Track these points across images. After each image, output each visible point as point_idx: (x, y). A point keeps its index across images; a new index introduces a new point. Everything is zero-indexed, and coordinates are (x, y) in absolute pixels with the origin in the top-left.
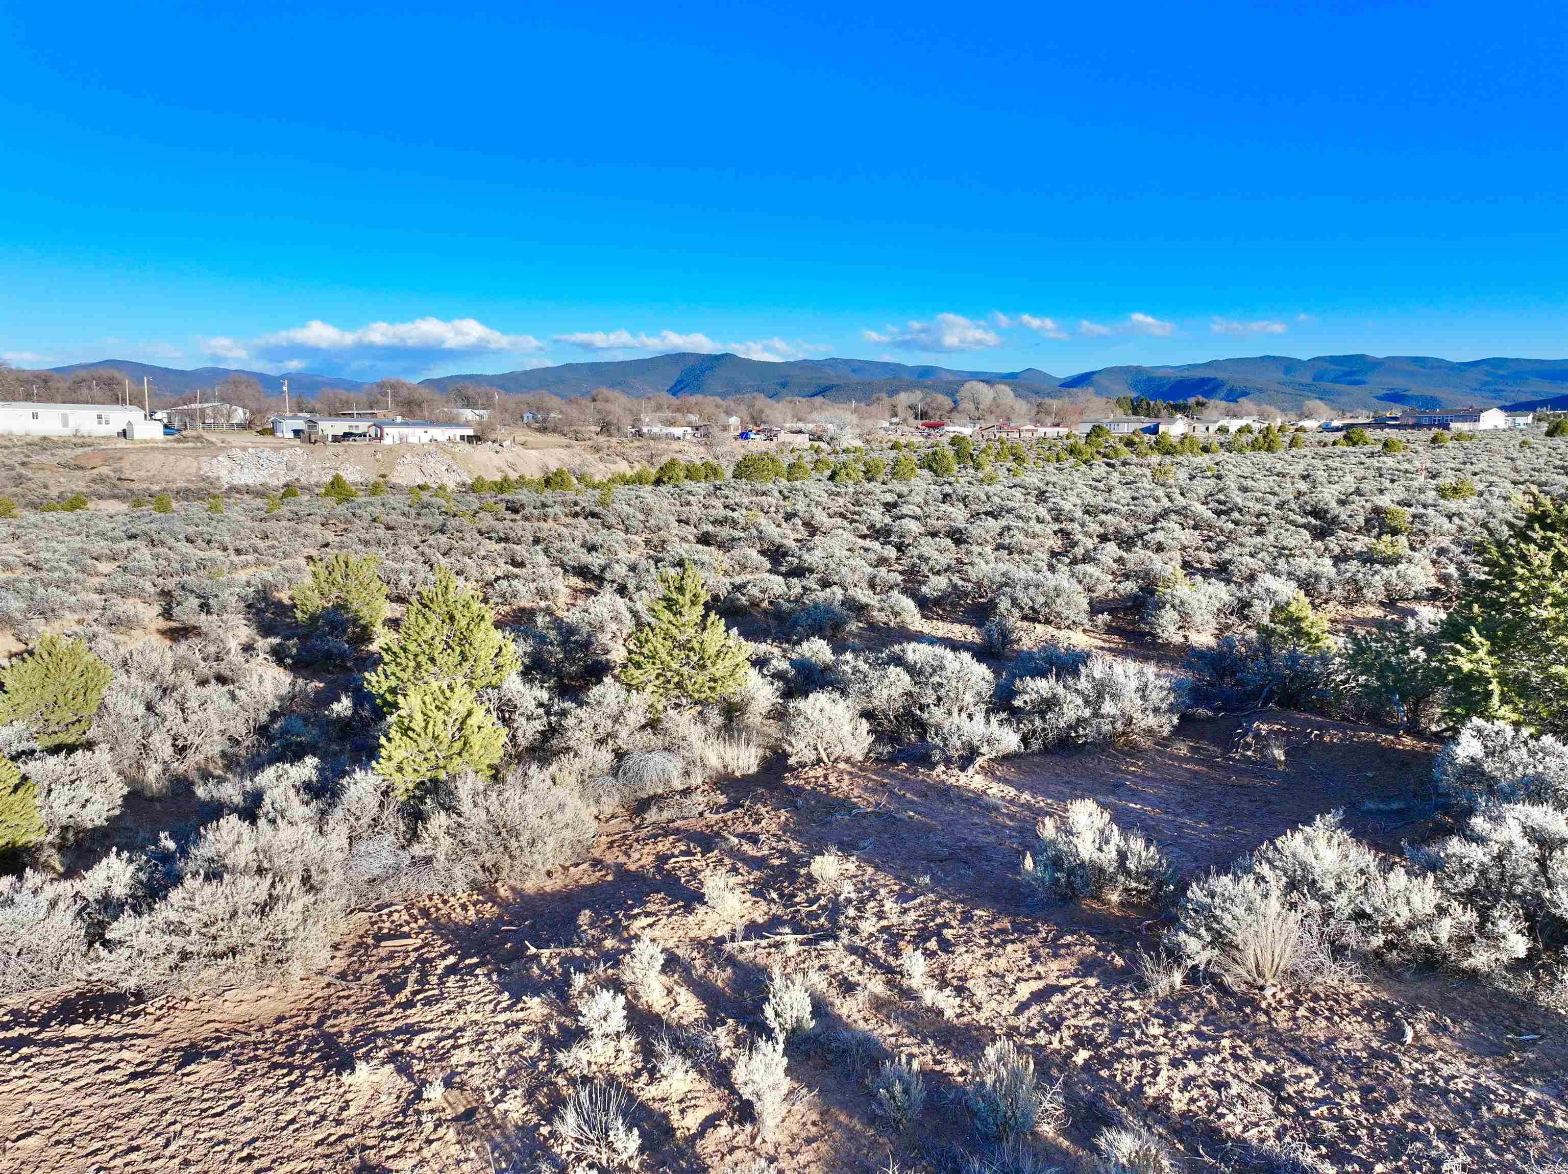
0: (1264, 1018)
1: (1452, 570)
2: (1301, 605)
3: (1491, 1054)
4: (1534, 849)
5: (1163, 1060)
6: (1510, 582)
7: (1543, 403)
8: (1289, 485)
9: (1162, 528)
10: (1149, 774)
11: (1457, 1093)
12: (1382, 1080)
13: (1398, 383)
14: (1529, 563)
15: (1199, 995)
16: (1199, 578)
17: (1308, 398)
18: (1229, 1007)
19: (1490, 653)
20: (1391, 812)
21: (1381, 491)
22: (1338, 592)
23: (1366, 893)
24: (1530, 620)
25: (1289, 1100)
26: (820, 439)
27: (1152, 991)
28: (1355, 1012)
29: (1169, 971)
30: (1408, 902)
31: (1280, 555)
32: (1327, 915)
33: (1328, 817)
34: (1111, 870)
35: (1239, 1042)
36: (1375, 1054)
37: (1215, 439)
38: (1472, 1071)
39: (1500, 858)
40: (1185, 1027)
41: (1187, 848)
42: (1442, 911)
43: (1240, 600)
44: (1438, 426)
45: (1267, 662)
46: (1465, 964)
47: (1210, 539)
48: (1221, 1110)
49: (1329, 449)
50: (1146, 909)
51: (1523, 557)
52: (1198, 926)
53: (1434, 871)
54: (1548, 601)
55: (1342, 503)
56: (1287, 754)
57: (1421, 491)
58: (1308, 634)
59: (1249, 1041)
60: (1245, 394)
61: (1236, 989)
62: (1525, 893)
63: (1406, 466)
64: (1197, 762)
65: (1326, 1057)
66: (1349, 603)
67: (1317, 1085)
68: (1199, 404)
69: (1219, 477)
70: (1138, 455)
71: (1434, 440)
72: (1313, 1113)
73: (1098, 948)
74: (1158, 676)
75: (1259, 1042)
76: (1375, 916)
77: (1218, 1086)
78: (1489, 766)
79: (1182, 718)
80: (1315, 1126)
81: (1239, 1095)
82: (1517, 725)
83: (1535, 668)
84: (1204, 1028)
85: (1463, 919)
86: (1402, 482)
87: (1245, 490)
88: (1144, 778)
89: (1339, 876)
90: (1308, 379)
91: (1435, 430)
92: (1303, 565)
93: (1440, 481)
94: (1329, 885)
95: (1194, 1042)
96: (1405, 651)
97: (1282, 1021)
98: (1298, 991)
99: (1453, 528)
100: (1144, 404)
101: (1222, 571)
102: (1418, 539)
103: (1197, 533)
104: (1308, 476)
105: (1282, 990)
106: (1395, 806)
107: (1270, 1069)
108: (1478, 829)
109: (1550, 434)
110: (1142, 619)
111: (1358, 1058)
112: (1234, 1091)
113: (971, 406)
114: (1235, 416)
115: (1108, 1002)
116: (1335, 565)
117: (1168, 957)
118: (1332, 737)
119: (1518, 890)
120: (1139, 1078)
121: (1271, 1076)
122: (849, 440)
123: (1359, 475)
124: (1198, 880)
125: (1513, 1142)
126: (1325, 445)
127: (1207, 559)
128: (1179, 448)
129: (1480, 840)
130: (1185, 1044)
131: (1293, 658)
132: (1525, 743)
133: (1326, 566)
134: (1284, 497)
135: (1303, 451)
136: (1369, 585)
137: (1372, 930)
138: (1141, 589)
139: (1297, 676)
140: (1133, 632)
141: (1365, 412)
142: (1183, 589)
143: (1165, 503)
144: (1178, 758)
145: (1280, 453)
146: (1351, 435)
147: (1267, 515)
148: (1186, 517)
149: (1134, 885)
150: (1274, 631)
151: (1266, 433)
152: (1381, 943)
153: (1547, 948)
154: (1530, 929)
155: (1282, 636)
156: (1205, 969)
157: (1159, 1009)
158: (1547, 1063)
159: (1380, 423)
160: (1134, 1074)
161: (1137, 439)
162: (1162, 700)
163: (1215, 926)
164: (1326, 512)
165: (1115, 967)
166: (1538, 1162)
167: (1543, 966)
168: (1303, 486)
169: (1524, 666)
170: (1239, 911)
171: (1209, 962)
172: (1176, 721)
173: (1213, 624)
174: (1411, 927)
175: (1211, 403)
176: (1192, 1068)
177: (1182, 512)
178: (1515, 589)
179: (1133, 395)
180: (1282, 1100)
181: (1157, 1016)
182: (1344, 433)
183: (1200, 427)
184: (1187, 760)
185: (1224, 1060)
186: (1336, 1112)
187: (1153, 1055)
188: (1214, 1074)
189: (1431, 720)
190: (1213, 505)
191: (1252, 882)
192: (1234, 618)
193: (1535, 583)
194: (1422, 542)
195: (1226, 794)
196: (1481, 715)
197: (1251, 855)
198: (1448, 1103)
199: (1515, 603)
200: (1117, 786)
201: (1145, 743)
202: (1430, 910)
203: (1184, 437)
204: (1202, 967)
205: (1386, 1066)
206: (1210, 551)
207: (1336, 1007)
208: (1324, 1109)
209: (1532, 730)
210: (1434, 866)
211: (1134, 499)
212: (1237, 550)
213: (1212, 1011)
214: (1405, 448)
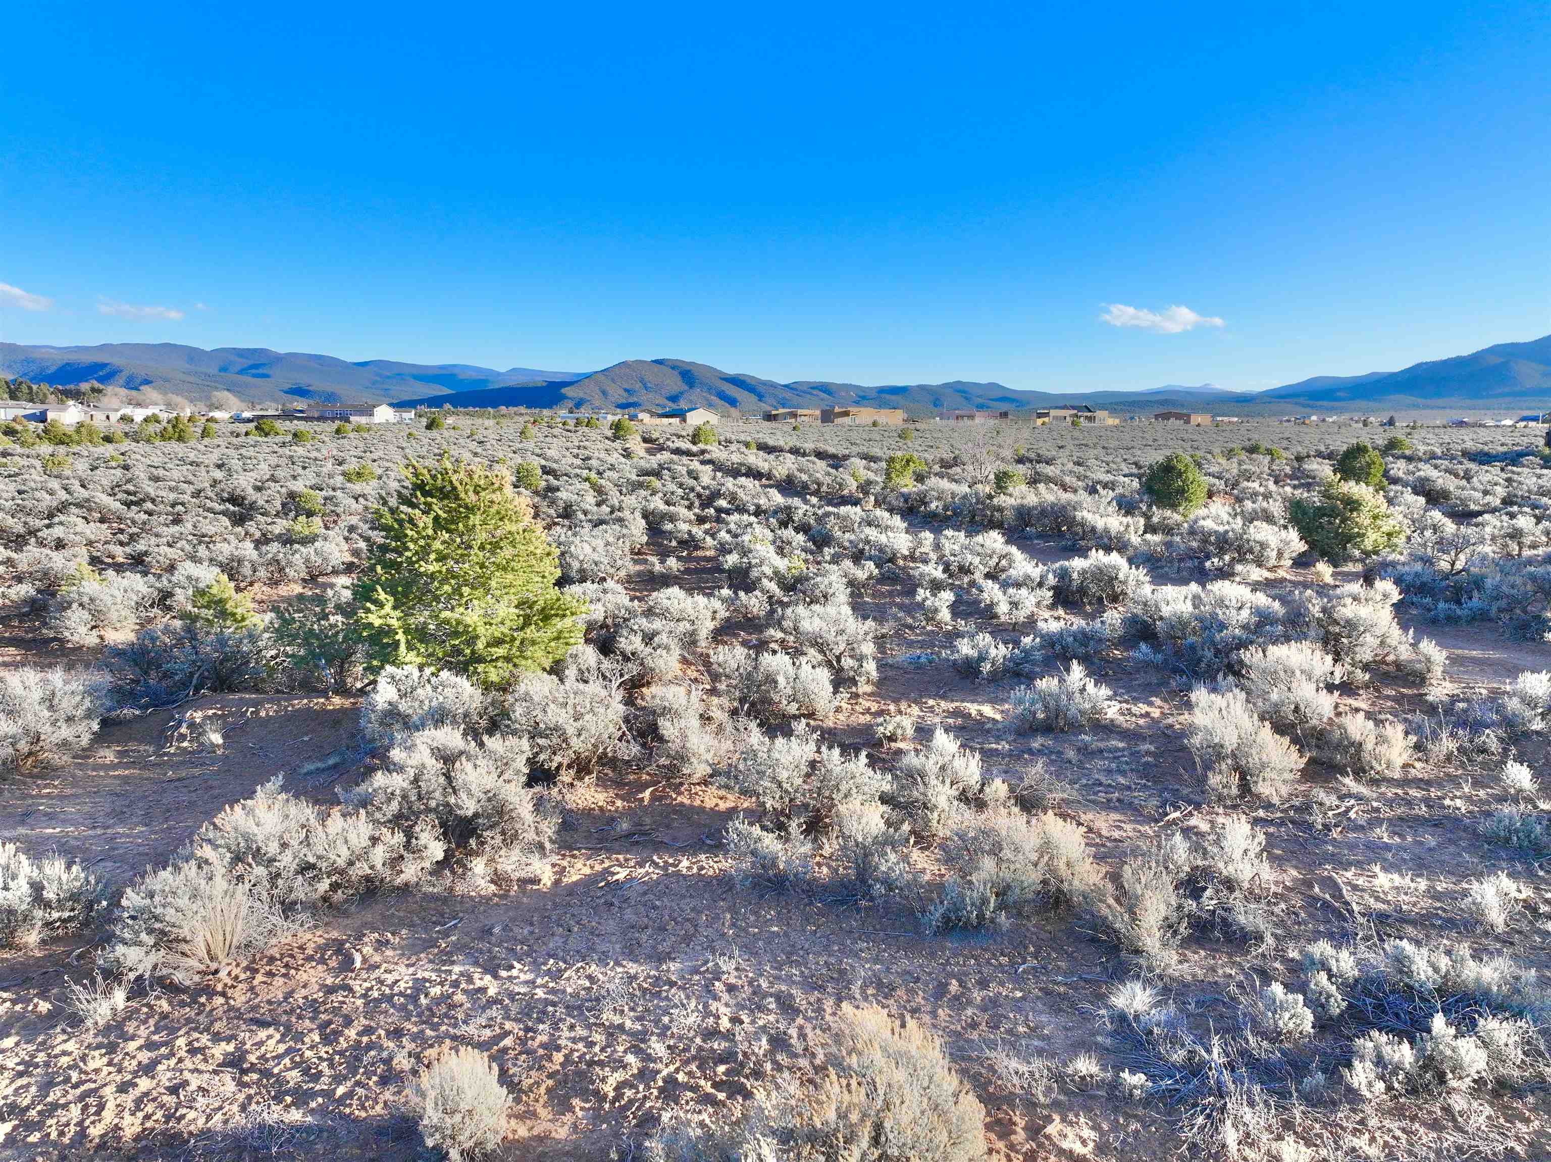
0: (220, 1000)
1: (362, 545)
2: (224, 587)
3: (424, 950)
4: (440, 765)
5: (109, 1091)
6: (404, 544)
7: (421, 402)
8: (204, 474)
9: (61, 523)
10: (68, 791)
11: (401, 994)
12: (335, 1011)
13: (303, 380)
14: (415, 525)
15: (148, 1005)
16: (111, 573)
17: (216, 389)
18: (183, 1004)
19: (395, 608)
20: (329, 768)
21: (294, 477)
22: (262, 573)
23: (309, 845)
24: (421, 575)
25: (253, 1068)
27: (89, 1023)
28: (310, 959)
29: (107, 992)
30: (346, 842)
31: (200, 543)
32: (274, 877)
33: (269, 785)
34: (24, 907)
35: (196, 1035)
36: (330, 990)
37: (118, 429)
38: (411, 970)
39: (416, 780)
40: (132, 1046)
41: (122, 859)
42: (374, 840)
43: (160, 591)
44: (341, 419)
45: (194, 647)
46: (398, 881)
47: (121, 531)
48: (182, 1111)
49: (242, 439)
50: (77, 938)
51: (411, 521)
52: (137, 933)
53: (365, 807)
54: (433, 556)
55: (258, 489)
56: (225, 737)
57: (330, 476)
58: (233, 615)
59: (207, 1030)
60: (147, 382)
61: (188, 983)
62: (438, 805)
63: (314, 454)
64: (127, 766)
65: (285, 1012)
66: (274, 583)
67: (278, 1042)
68: (93, 390)
69: (126, 468)
70: (23, 444)
71: (338, 431)
72: (276, 1071)
73: (14, 1002)
74: (66, 682)
75: (217, 1026)
76: (319, 865)
77: (173, 1090)
78: (403, 706)
79: (104, 723)
80: (280, 1081)
81: (199, 1088)
82: (421, 668)
83: (431, 617)
84: (156, 1038)
85: (392, 842)
86: (313, 468)
87: (156, 479)
88: (62, 797)
89: (281, 837)
90: (213, 370)
91: (338, 423)
92: (224, 550)
93: (345, 467)
94: (273, 848)
95: (145, 1057)
96: (325, 617)
97: (239, 998)
98: (254, 961)
99: (360, 508)
100: (24, 387)
101: (138, 562)
102: (332, 518)
103: (106, 525)
104: (223, 465)
105: (238, 965)
106: (331, 762)
107: (230, 1048)
108: (396, 759)
109: (429, 427)
110: (44, 624)
111: (315, 1000)
112: (193, 1087)
114: (139, 405)
115: (33, 1056)
116: (257, 548)
117: (105, 979)
118: (268, 710)
119: (433, 804)
120: (80, 1124)
121: (232, 1054)
123: (273, 463)
124: (133, 885)
125: (446, 1015)
126: (238, 436)
127: (120, 554)
128: (76, 437)
129: (400, 769)
130: (134, 1063)
131: (222, 641)
132: (429, 681)
133: (248, 550)
134: (199, 486)
135: (216, 441)
136: (290, 564)
137: (317, 878)
138: (39, 591)
139: (226, 659)
140: (34, 640)
141: (274, 405)
142: (92, 585)
143: (63, 495)
144: (105, 767)
145: (192, 443)
146: (261, 426)
147: (183, 504)
148: (90, 510)
149: (56, 915)
150: (197, 618)
151: (175, 423)
152: (327, 887)
153: (458, 846)
154: (445, 834)
155: (208, 620)
156: (152, 976)
157: (100, 1039)
158: (467, 939)
159: (288, 415)
160: (74, 1122)
161: (19, 428)
162: (76, 707)
163: (157, 925)
164: (244, 498)
165: (40, 1016)
166: (464, 1022)
167: (457, 862)
168: (218, 475)
169: (421, 617)
170: (183, 902)
171: (155, 967)
172: (96, 727)
173: (133, 619)
174: (351, 863)
175: (109, 389)
176: (144, 1084)
177: (84, 505)
178: (407, 549)
179: (10, 377)
180: (244, 1072)
181: (99, 1047)
182: (255, 424)
183: (99, 416)
184: (114, 766)
185: (180, 1060)
186: (298, 1059)
187: (96, 1090)
188: (170, 1080)
189: (356, 679)
190: (120, 496)
191: (194, 869)
192: (155, 610)
193: (422, 542)
194: (335, 522)
195: (164, 791)
196: (393, 663)
197: (192, 842)
198: (393, 1006)
199: (409, 561)
200: (27, 814)
201: (60, 759)
202: (366, 843)
203: (80, 425)
204: (147, 976)
205: (339, 997)
206: (122, 544)
207: (292, 961)
208: (287, 1061)
209: (433, 669)
210: (365, 802)
211: (20, 492)
212: (153, 540)
213: (164, 1016)
214: (313, 438)
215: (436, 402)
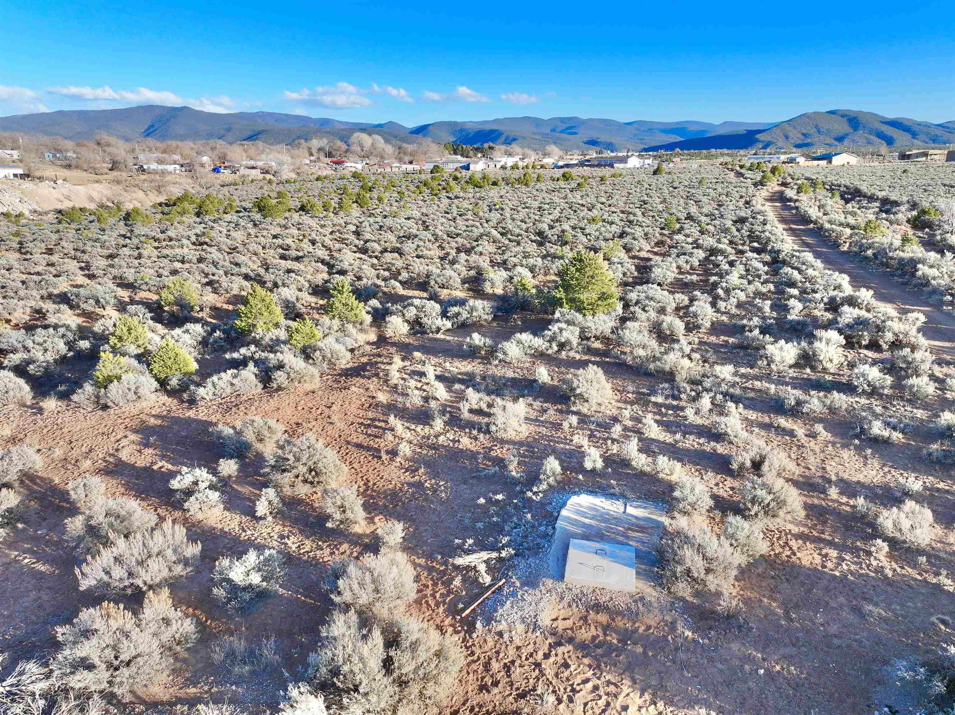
0: (513, 365)
9: (481, 244)
13: (595, 135)
15: (501, 364)
16: (496, 267)
17: (548, 143)
20: (537, 328)
23: (531, 343)
24: (571, 284)
26: (267, 172)
27: (493, 364)
30: (538, 343)
31: (524, 256)
32: (524, 347)
34: (482, 346)
37: (500, 175)
39: (554, 333)
43: (510, 276)
44: (609, 166)
45: (517, 298)
46: (547, 353)
47: (500, 248)
49: (555, 184)
50: (490, 351)
52: (500, 352)
60: (514, 140)
61: (508, 362)
64: (499, 327)
66: (546, 274)
68: (490, 148)
69: (502, 210)
70: (462, 189)
73: (481, 360)
74: (487, 304)
77: (504, 372)
78: (558, 317)
82: (568, 309)
83: (573, 296)
85: (547, 345)
89: (526, 340)
90: (548, 131)
91: (607, 168)
92: (532, 261)
100: (460, 147)
101: (504, 264)
102: (575, 245)
103: (494, 245)
109: (655, 172)
110: (479, 285)
113: (359, 149)
114: (510, 156)
115: (485, 366)
116: (543, 259)
117: (495, 358)
119: (556, 339)
122: (287, 174)
124: (500, 344)
126: (553, 181)
127: (499, 258)
128: (482, 183)
129: (551, 330)
131: (523, 296)
133: (539, 261)
135: (542, 186)
137: (532, 349)
138: (477, 273)
139: (524, 301)
140: (477, 290)
141: (578, 152)
142: (491, 273)
145: (531, 188)
146: (565, 174)
149: (487, 347)
153: (560, 348)
154: (558, 345)
159: (581, 164)
161: (459, 175)
162: (489, 311)
163: (504, 351)
165: (485, 362)
167: (560, 351)
169: (570, 296)
170: (508, 348)
171: (503, 358)
172: (493, 316)
173: (502, 286)
174: (538, 348)
175: (497, 146)
177: (488, 235)
179: (453, 140)
183: (492, 165)
184: (496, 327)
190: (500, 230)
191: (511, 343)
192: (508, 283)
197: (510, 338)
200: (482, 330)
201: (485, 323)
202: (542, 344)
203: (484, 173)
206: (500, 254)
210: (543, 336)
212: (510, 254)
213: (504, 365)
214: (588, 185)
215: (670, 147)
